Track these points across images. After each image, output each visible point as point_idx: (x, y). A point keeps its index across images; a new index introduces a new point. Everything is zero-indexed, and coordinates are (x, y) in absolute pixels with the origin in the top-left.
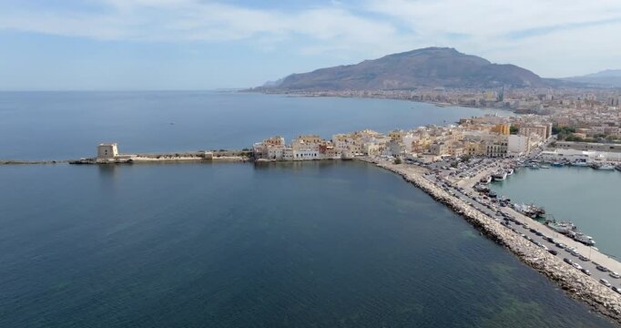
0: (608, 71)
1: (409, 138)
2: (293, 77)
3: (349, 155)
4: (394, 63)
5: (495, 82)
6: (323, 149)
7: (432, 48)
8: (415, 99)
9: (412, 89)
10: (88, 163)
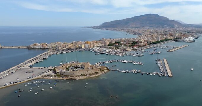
6: (43, 46)
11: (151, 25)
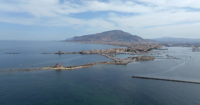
0: (165, 37)
1: (103, 50)
2: (76, 38)
3: (94, 53)
4: (105, 34)
5: (132, 40)
6: (91, 52)
7: (116, 30)
8: (110, 44)
9: (110, 42)
10: (57, 53)
11: (120, 40)
